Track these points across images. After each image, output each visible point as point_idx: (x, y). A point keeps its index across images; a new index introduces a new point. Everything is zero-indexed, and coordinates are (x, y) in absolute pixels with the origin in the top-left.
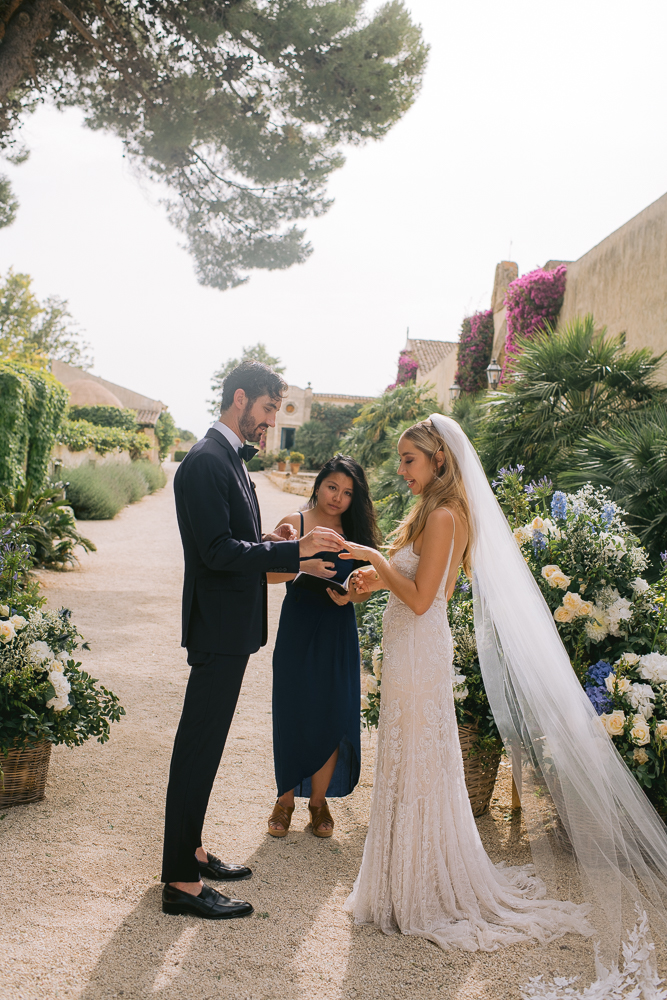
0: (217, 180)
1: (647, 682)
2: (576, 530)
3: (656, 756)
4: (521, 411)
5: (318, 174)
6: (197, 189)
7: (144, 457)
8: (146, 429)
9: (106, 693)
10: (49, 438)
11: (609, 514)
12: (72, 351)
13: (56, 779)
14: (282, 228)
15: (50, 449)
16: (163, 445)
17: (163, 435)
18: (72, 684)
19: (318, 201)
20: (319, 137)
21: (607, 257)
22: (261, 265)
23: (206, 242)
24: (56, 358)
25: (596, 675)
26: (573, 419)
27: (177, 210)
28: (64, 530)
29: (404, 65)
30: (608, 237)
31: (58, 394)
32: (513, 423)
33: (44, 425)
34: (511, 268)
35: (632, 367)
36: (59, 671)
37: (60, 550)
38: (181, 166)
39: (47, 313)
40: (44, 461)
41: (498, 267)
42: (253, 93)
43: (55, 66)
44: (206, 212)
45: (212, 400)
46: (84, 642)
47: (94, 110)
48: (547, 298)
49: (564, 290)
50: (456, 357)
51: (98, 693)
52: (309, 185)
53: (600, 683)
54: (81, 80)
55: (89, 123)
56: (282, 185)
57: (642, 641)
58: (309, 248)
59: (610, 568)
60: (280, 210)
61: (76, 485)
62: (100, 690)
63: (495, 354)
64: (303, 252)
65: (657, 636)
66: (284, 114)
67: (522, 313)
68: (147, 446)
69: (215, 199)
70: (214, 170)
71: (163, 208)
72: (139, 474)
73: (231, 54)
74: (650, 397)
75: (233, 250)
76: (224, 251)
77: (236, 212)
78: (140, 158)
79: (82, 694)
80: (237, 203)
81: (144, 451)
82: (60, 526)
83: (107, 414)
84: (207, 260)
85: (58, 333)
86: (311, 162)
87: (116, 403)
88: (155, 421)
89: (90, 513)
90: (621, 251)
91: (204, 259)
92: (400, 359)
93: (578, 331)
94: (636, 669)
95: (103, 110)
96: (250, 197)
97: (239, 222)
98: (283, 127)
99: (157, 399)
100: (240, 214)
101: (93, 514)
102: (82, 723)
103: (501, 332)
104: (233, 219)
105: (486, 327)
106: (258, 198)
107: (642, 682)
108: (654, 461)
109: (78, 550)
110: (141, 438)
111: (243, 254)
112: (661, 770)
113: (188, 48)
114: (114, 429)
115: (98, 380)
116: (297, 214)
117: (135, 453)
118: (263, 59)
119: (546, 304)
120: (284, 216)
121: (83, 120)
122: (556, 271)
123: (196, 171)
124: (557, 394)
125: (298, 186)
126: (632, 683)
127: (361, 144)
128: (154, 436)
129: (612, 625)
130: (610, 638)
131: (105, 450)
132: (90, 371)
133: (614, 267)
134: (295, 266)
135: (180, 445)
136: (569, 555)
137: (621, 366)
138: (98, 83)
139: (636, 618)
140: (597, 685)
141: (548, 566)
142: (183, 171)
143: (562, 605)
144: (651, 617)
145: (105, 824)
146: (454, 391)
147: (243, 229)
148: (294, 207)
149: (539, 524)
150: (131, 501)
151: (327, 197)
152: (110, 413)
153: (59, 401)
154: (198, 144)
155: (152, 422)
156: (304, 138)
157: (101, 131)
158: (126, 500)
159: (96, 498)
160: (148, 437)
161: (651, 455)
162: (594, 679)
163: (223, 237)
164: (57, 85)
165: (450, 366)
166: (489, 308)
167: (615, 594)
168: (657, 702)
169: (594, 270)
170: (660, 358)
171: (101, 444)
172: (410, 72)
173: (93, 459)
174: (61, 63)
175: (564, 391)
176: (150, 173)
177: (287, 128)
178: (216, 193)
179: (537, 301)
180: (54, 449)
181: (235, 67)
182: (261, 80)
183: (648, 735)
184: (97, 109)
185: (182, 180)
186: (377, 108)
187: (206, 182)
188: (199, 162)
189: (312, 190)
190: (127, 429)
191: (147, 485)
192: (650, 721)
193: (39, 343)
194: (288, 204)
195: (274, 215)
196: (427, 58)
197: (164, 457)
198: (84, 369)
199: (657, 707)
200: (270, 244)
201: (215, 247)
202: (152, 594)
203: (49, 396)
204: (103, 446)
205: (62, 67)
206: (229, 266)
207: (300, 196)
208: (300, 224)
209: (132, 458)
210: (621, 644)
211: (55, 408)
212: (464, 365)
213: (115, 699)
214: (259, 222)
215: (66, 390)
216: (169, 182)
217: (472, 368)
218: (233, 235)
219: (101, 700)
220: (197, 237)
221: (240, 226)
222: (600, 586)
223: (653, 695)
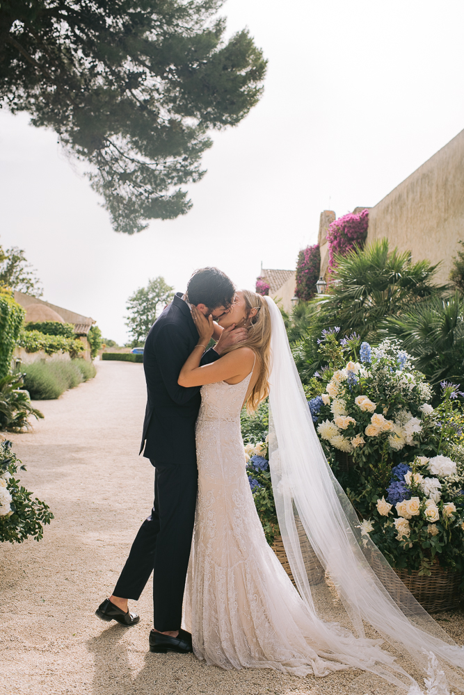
0: (124, 158)
1: (435, 476)
2: (378, 369)
3: (444, 529)
4: (340, 308)
5: (194, 153)
6: (110, 164)
7: (80, 357)
8: (81, 337)
9: (40, 503)
10: (11, 343)
11: (402, 360)
12: (28, 285)
13: (4, 569)
14: (171, 190)
15: (12, 351)
16: (93, 348)
17: (93, 341)
18: (13, 496)
19: (195, 172)
20: (194, 128)
21: (396, 202)
22: (156, 216)
23: (118, 202)
24: (17, 290)
25: (398, 473)
26: (376, 311)
27: (96, 179)
28: (20, 404)
29: (251, 74)
30: (396, 188)
31: (17, 312)
32: (335, 315)
33: (8, 334)
34: (331, 215)
35: (417, 273)
36: (3, 486)
37: (18, 418)
38: (99, 149)
39: (10, 259)
40: (8, 359)
41: (322, 215)
42: (148, 97)
43: (10, 83)
44: (117, 180)
45: (127, 317)
46: (22, 465)
47: (38, 113)
48: (356, 232)
49: (368, 226)
50: (295, 278)
51: (33, 503)
52: (189, 161)
53: (401, 479)
54: (28, 93)
55: (34, 122)
56: (170, 160)
57: (430, 448)
58: (190, 204)
59: (404, 396)
60: (169, 178)
61: (31, 375)
62: (35, 501)
63: (322, 275)
64: (185, 206)
65: (440, 444)
66: (169, 111)
67: (339, 244)
68: (82, 348)
69: (123, 171)
70: (122, 151)
71: (87, 178)
72: (77, 367)
73: (131, 71)
74: (430, 294)
75: (136, 206)
76: (130, 208)
77: (138, 180)
78: (70, 145)
79: (21, 503)
80: (139, 174)
81: (80, 352)
82: (18, 402)
83: (53, 327)
84: (119, 214)
85: (18, 273)
86: (189, 145)
87: (59, 319)
88: (87, 332)
89: (41, 395)
90: (405, 197)
91: (117, 214)
92: (257, 283)
93: (378, 250)
94: (426, 467)
95: (43, 114)
96: (148, 169)
97: (140, 187)
98: (169, 120)
99: (88, 316)
100: (141, 182)
101: (44, 396)
102: (21, 525)
103: (325, 259)
104: (136, 185)
105: (315, 256)
106: (154, 171)
107: (431, 476)
108: (434, 333)
109: (31, 419)
110: (77, 343)
111: (144, 209)
112: (448, 539)
113: (101, 67)
114: (57, 336)
115: (46, 304)
116: (180, 181)
117: (73, 353)
118: (153, 74)
119: (355, 237)
120: (171, 182)
121: (30, 120)
122: (361, 214)
123: (109, 152)
124: (365, 294)
125: (181, 161)
126: (424, 477)
127: (222, 129)
128: (87, 342)
129: (408, 437)
130: (407, 447)
131: (52, 351)
132: (41, 298)
133: (401, 208)
134: (180, 217)
135: (106, 349)
136: (374, 388)
137: (408, 273)
138: (40, 95)
139: (425, 432)
140: (399, 480)
141: (359, 397)
142: (100, 152)
143: (371, 423)
144: (436, 431)
145: (39, 599)
146: (294, 302)
147: (143, 192)
148: (178, 176)
149: (352, 367)
150: (71, 387)
151: (201, 169)
152: (56, 326)
153: (18, 317)
154: (111, 135)
155: (85, 332)
156: (184, 128)
157: (42, 128)
158: (67, 384)
159: (45, 384)
160: (83, 342)
161: (431, 329)
162: (396, 476)
163: (129, 198)
164: (11, 96)
165: (292, 284)
166: (316, 243)
167: (409, 415)
168: (443, 491)
169: (387, 211)
170: (435, 267)
171: (49, 347)
172: (255, 79)
173: (43, 358)
174: (14, 81)
175: (370, 292)
176: (77, 155)
177: (171, 121)
178: (124, 167)
179: (349, 234)
180: (15, 350)
181: (134, 80)
182: (153, 88)
183: (437, 514)
184: (40, 113)
185: (99, 158)
186: (232, 103)
187: (116, 160)
188: (111, 146)
189: (191, 164)
190: (68, 337)
191: (82, 375)
192: (439, 504)
193: (6, 281)
194: (174, 174)
195: (165, 182)
196: (266, 68)
197: (94, 357)
198: (37, 297)
199: (443, 494)
200: (162, 201)
201: (124, 205)
202: (83, 445)
203: (10, 313)
204: (51, 349)
205: (15, 84)
206: (134, 217)
207: (183, 169)
208: (184, 188)
209: (71, 357)
210: (415, 451)
211: (15, 322)
212: (301, 283)
213: (46, 507)
214: (154, 186)
215: (23, 309)
216: (90, 161)
217: (306, 285)
218: (136, 196)
219: (36, 508)
220: (111, 198)
221: (141, 190)
222: (398, 410)
223: (440, 486)
